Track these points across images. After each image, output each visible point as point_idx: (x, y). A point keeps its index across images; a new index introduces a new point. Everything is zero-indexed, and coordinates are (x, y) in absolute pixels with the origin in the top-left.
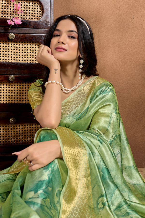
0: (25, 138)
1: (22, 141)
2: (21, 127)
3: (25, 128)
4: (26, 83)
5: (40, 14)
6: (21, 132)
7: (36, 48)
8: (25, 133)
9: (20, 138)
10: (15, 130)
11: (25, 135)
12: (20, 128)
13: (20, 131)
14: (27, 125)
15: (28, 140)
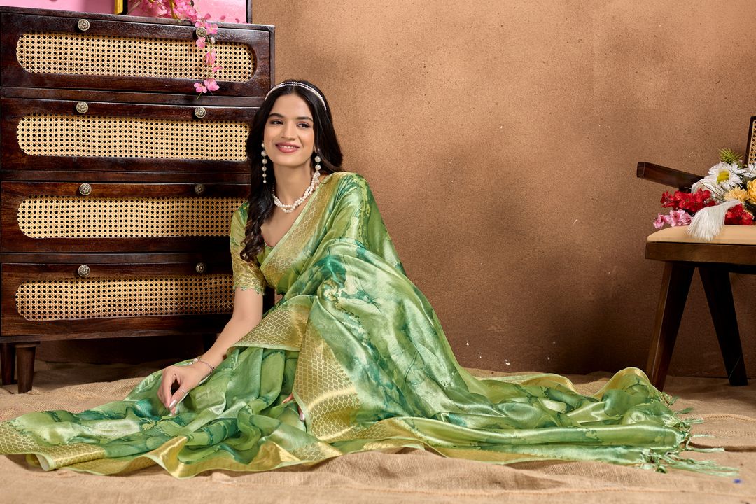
0: (221, 302)
1: (216, 307)
2: (213, 281)
3: (221, 283)
4: (222, 198)
5: (249, 68)
6: (214, 290)
7: (241, 131)
8: (221, 292)
9: (211, 302)
10: (203, 286)
11: (221, 297)
12: (211, 284)
13: (211, 288)
14: (226, 278)
15: (226, 306)
